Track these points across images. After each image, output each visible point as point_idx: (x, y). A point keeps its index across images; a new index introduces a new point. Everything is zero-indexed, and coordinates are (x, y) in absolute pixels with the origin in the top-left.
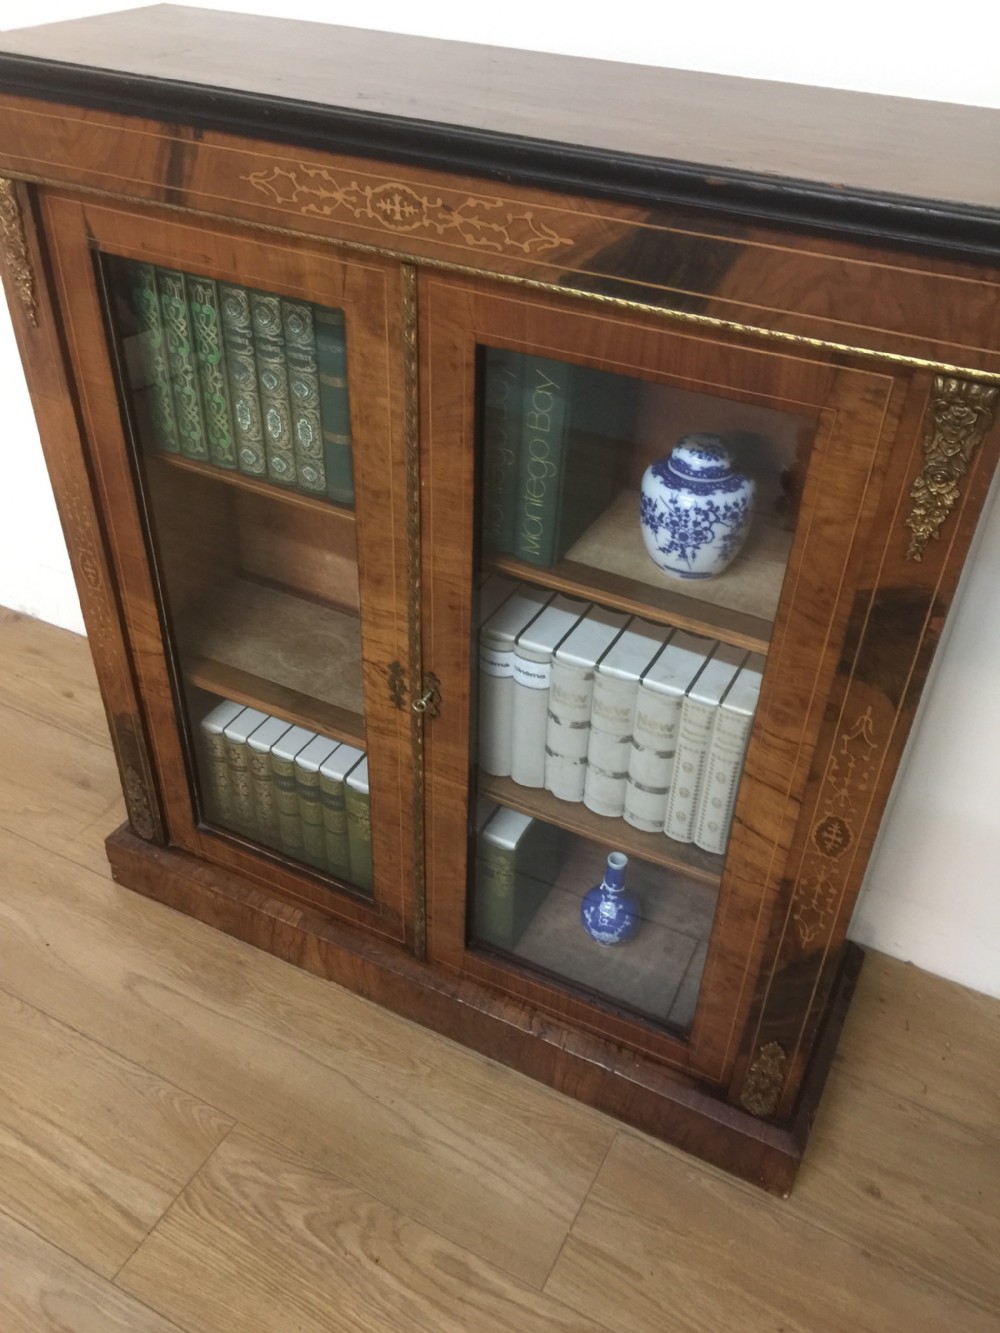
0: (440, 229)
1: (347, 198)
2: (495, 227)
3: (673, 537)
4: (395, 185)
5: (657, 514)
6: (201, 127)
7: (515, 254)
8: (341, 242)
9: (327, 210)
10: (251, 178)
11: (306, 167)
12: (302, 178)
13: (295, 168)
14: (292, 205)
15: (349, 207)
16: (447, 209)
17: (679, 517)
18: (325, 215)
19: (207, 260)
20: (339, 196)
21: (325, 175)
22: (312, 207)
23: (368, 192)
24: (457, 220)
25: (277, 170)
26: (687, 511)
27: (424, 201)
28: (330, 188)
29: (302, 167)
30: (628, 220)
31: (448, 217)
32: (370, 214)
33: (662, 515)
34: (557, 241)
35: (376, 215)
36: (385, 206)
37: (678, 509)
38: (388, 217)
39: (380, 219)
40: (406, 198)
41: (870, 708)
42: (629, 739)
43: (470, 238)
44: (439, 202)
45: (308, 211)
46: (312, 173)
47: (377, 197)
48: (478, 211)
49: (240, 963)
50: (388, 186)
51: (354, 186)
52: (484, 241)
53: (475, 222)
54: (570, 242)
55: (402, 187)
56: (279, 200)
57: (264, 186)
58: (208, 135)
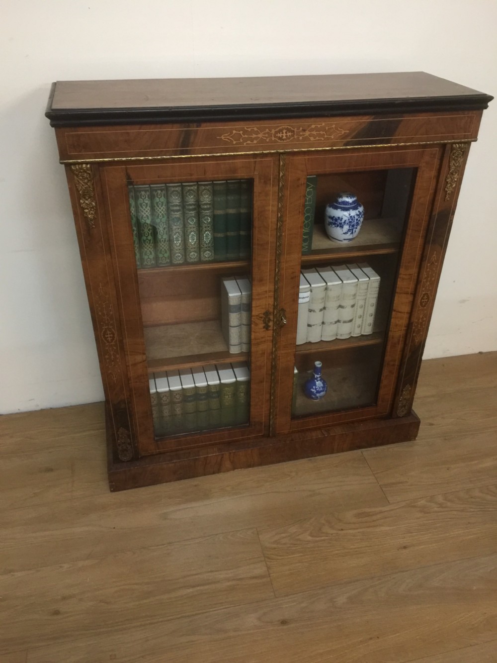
0: (301, 138)
1: (264, 135)
2: (321, 133)
3: (350, 227)
4: (284, 127)
5: (343, 221)
6: (199, 122)
7: (328, 140)
8: (261, 152)
9: (255, 142)
10: (223, 137)
11: (247, 128)
12: (245, 132)
13: (243, 129)
14: (240, 143)
15: (265, 138)
16: (304, 130)
17: (352, 219)
18: (254, 144)
19: (191, 175)
20: (260, 136)
21: (255, 129)
22: (249, 142)
23: (273, 131)
24: (307, 133)
25: (234, 132)
26: (354, 216)
27: (295, 130)
28: (257, 133)
29: (245, 128)
30: (366, 120)
31: (304, 133)
32: (273, 139)
33: (345, 221)
34: (343, 132)
35: (276, 139)
36: (280, 135)
37: (351, 217)
38: (281, 139)
39: (277, 140)
40: (288, 130)
41: (435, 252)
42: (340, 306)
43: (312, 139)
44: (301, 129)
45: (247, 144)
46: (249, 130)
47: (276, 133)
48: (317, 129)
49: (196, 486)
50: (281, 128)
51: (267, 130)
52: (317, 138)
53: (314, 133)
54: (348, 131)
55: (286, 127)
56: (234, 142)
57: (228, 139)
58: (204, 125)
